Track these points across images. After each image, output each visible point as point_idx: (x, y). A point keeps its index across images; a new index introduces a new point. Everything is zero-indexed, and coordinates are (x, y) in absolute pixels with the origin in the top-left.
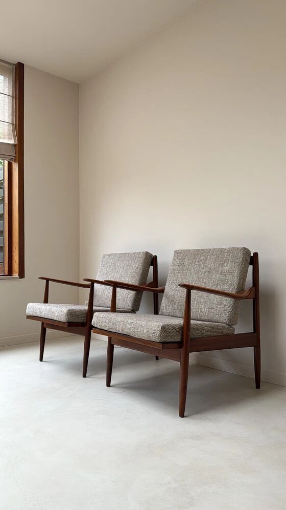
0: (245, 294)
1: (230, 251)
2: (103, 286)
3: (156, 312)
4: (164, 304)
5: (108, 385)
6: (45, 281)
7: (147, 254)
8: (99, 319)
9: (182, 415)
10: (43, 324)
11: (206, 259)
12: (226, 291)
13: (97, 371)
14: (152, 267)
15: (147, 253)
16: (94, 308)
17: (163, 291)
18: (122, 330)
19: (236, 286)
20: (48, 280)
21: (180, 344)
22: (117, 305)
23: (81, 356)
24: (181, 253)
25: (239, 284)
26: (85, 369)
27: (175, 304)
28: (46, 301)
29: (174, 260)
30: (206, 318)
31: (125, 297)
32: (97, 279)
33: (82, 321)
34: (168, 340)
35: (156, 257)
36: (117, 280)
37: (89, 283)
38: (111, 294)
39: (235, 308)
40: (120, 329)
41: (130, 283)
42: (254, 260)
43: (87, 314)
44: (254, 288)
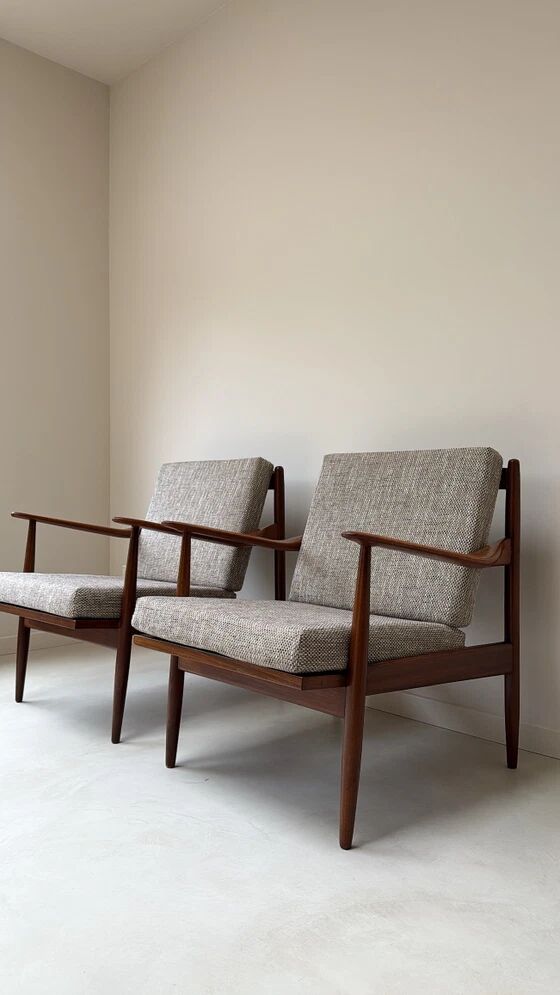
0: (489, 556)
1: (455, 456)
2: (161, 535)
3: (280, 594)
4: (300, 576)
5: (171, 762)
6: (28, 521)
7: (261, 463)
8: (148, 614)
9: (347, 844)
10: (22, 620)
11: (398, 476)
12: (446, 549)
13: (144, 727)
14: (271, 493)
15: (261, 461)
16: (140, 584)
17: (297, 546)
18: (205, 641)
19: (469, 536)
20: (33, 520)
21: (344, 677)
22: (191, 576)
23: (108, 690)
24: (340, 460)
25: (476, 532)
26: (118, 722)
27: (325, 576)
28: (29, 567)
29: (323, 476)
30: (398, 611)
31: (211, 561)
32: (148, 519)
33: (111, 615)
34: (317, 669)
35: (280, 470)
36: (193, 522)
37: (128, 527)
38: (179, 552)
39: (466, 586)
40: (197, 637)
41: (223, 528)
42: (509, 477)
43: (122, 598)
44: (509, 540)
